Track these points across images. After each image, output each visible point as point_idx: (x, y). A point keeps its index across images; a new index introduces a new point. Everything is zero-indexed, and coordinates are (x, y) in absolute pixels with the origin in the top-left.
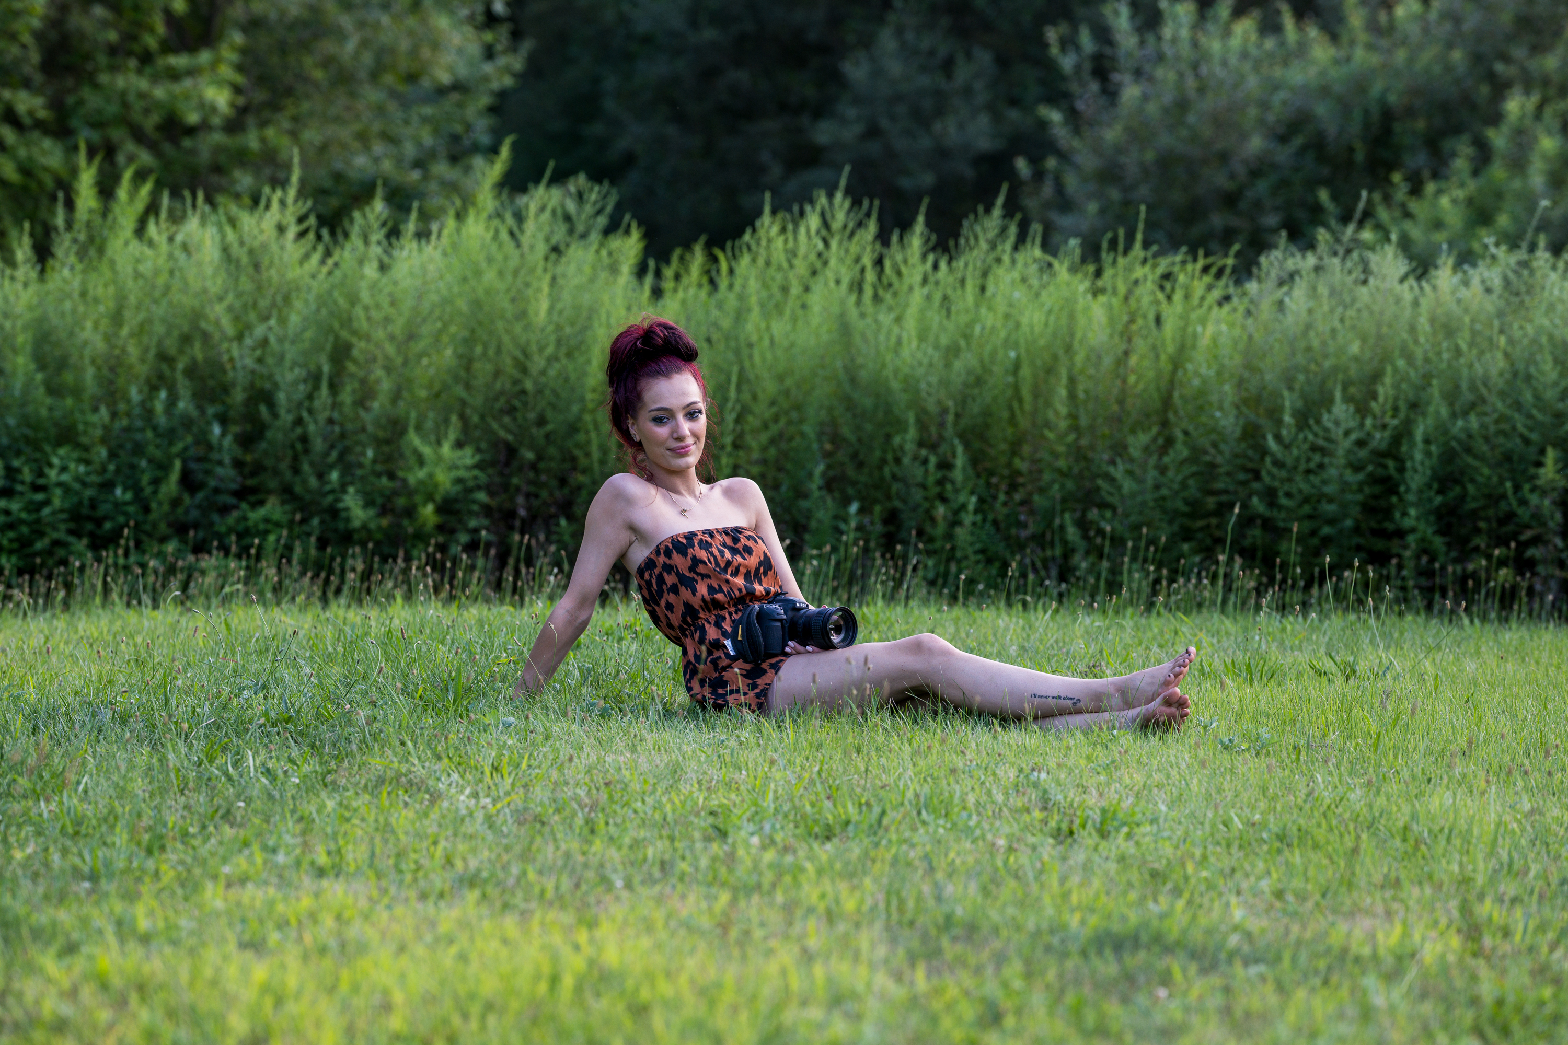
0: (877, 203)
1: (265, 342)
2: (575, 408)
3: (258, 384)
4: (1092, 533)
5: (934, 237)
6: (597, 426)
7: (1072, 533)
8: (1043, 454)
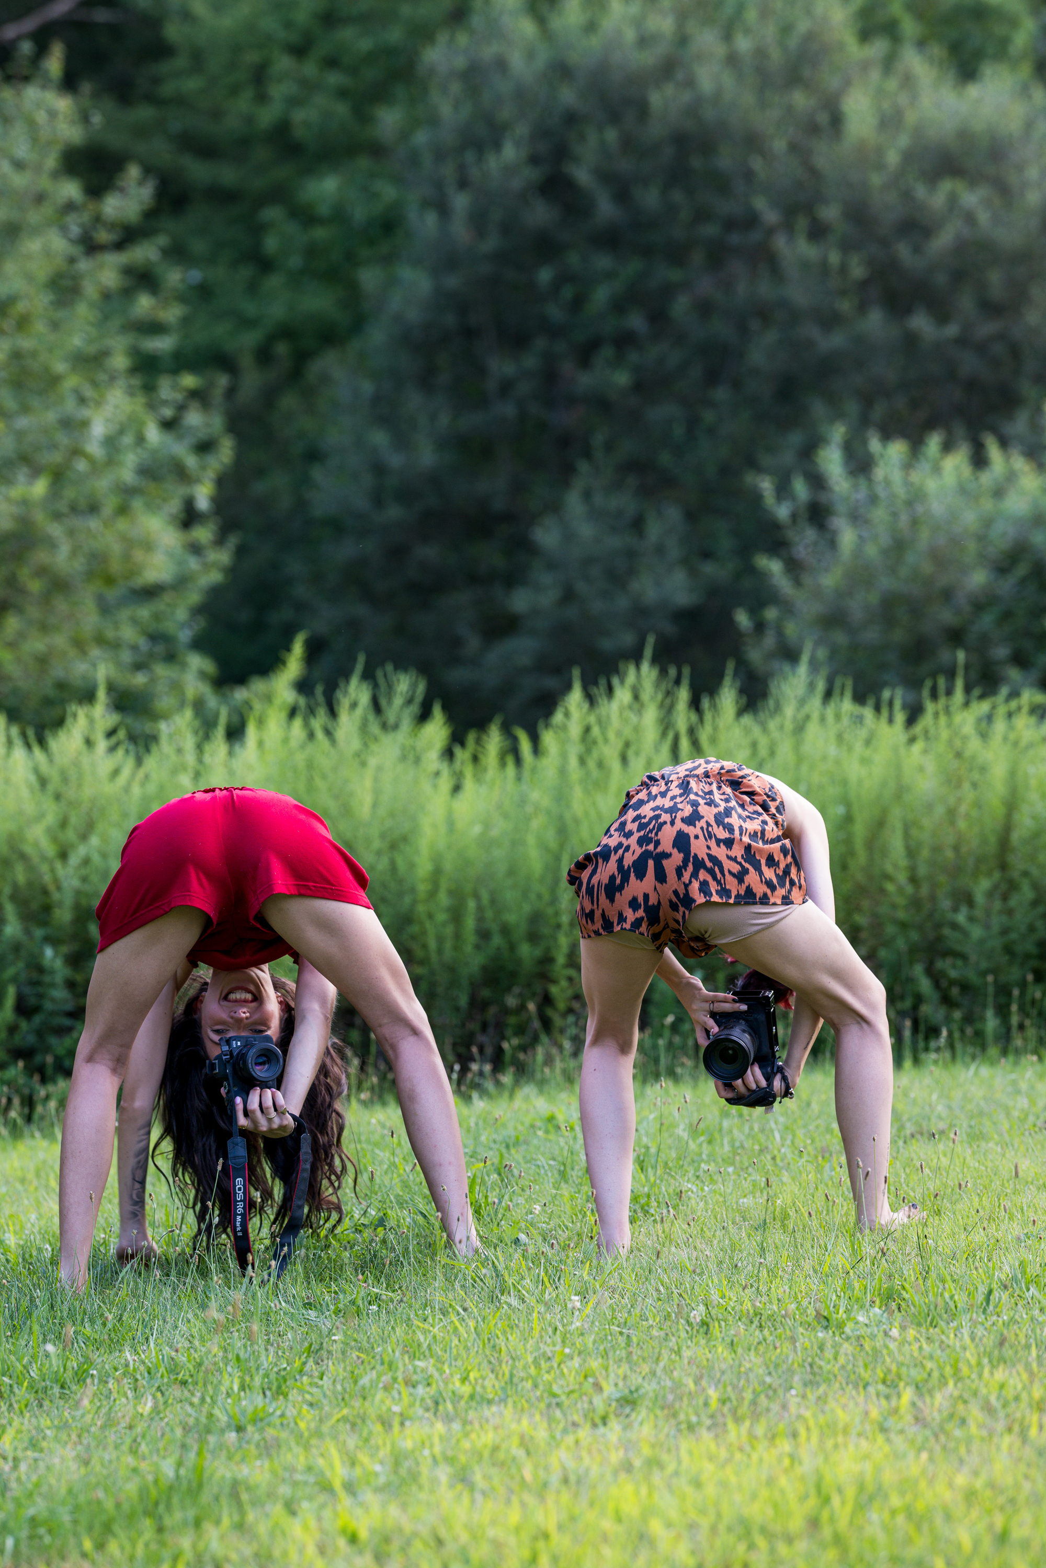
0: (686, 671)
1: (86, 862)
2: (407, 900)
3: (84, 902)
4: (944, 984)
5: (744, 700)
6: (430, 916)
7: (925, 985)
8: (883, 910)
